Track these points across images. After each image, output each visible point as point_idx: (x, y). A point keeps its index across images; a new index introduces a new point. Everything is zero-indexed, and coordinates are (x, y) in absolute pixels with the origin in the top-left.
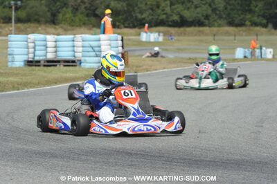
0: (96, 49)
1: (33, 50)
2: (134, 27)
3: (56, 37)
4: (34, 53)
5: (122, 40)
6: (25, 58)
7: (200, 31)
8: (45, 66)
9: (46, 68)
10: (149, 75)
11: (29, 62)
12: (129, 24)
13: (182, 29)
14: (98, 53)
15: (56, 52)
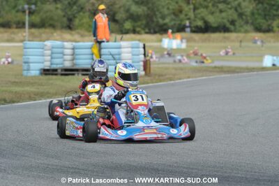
0: (117, 57)
1: (49, 58)
2: (155, 32)
3: (74, 43)
4: (51, 61)
5: (144, 48)
6: (41, 66)
7: (225, 38)
8: (62, 75)
9: (63, 77)
10: (173, 85)
11: (45, 70)
12: (150, 30)
13: (206, 35)
14: (118, 61)
15: (73, 60)
